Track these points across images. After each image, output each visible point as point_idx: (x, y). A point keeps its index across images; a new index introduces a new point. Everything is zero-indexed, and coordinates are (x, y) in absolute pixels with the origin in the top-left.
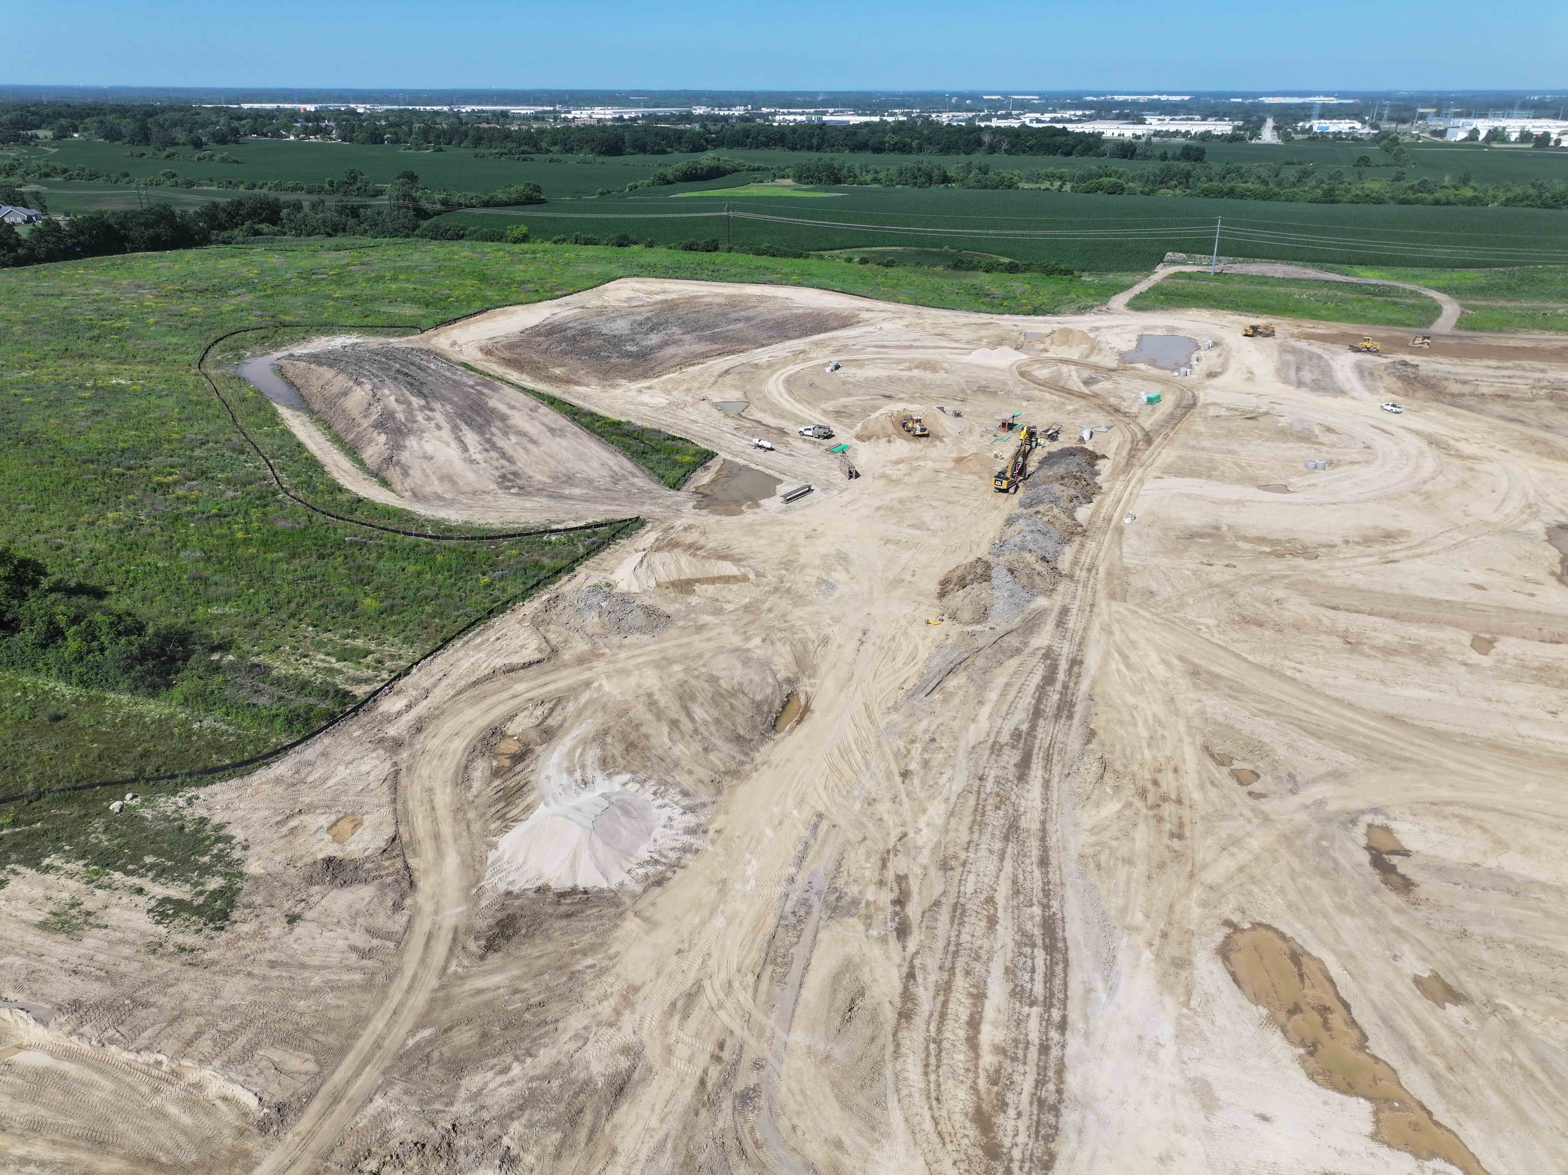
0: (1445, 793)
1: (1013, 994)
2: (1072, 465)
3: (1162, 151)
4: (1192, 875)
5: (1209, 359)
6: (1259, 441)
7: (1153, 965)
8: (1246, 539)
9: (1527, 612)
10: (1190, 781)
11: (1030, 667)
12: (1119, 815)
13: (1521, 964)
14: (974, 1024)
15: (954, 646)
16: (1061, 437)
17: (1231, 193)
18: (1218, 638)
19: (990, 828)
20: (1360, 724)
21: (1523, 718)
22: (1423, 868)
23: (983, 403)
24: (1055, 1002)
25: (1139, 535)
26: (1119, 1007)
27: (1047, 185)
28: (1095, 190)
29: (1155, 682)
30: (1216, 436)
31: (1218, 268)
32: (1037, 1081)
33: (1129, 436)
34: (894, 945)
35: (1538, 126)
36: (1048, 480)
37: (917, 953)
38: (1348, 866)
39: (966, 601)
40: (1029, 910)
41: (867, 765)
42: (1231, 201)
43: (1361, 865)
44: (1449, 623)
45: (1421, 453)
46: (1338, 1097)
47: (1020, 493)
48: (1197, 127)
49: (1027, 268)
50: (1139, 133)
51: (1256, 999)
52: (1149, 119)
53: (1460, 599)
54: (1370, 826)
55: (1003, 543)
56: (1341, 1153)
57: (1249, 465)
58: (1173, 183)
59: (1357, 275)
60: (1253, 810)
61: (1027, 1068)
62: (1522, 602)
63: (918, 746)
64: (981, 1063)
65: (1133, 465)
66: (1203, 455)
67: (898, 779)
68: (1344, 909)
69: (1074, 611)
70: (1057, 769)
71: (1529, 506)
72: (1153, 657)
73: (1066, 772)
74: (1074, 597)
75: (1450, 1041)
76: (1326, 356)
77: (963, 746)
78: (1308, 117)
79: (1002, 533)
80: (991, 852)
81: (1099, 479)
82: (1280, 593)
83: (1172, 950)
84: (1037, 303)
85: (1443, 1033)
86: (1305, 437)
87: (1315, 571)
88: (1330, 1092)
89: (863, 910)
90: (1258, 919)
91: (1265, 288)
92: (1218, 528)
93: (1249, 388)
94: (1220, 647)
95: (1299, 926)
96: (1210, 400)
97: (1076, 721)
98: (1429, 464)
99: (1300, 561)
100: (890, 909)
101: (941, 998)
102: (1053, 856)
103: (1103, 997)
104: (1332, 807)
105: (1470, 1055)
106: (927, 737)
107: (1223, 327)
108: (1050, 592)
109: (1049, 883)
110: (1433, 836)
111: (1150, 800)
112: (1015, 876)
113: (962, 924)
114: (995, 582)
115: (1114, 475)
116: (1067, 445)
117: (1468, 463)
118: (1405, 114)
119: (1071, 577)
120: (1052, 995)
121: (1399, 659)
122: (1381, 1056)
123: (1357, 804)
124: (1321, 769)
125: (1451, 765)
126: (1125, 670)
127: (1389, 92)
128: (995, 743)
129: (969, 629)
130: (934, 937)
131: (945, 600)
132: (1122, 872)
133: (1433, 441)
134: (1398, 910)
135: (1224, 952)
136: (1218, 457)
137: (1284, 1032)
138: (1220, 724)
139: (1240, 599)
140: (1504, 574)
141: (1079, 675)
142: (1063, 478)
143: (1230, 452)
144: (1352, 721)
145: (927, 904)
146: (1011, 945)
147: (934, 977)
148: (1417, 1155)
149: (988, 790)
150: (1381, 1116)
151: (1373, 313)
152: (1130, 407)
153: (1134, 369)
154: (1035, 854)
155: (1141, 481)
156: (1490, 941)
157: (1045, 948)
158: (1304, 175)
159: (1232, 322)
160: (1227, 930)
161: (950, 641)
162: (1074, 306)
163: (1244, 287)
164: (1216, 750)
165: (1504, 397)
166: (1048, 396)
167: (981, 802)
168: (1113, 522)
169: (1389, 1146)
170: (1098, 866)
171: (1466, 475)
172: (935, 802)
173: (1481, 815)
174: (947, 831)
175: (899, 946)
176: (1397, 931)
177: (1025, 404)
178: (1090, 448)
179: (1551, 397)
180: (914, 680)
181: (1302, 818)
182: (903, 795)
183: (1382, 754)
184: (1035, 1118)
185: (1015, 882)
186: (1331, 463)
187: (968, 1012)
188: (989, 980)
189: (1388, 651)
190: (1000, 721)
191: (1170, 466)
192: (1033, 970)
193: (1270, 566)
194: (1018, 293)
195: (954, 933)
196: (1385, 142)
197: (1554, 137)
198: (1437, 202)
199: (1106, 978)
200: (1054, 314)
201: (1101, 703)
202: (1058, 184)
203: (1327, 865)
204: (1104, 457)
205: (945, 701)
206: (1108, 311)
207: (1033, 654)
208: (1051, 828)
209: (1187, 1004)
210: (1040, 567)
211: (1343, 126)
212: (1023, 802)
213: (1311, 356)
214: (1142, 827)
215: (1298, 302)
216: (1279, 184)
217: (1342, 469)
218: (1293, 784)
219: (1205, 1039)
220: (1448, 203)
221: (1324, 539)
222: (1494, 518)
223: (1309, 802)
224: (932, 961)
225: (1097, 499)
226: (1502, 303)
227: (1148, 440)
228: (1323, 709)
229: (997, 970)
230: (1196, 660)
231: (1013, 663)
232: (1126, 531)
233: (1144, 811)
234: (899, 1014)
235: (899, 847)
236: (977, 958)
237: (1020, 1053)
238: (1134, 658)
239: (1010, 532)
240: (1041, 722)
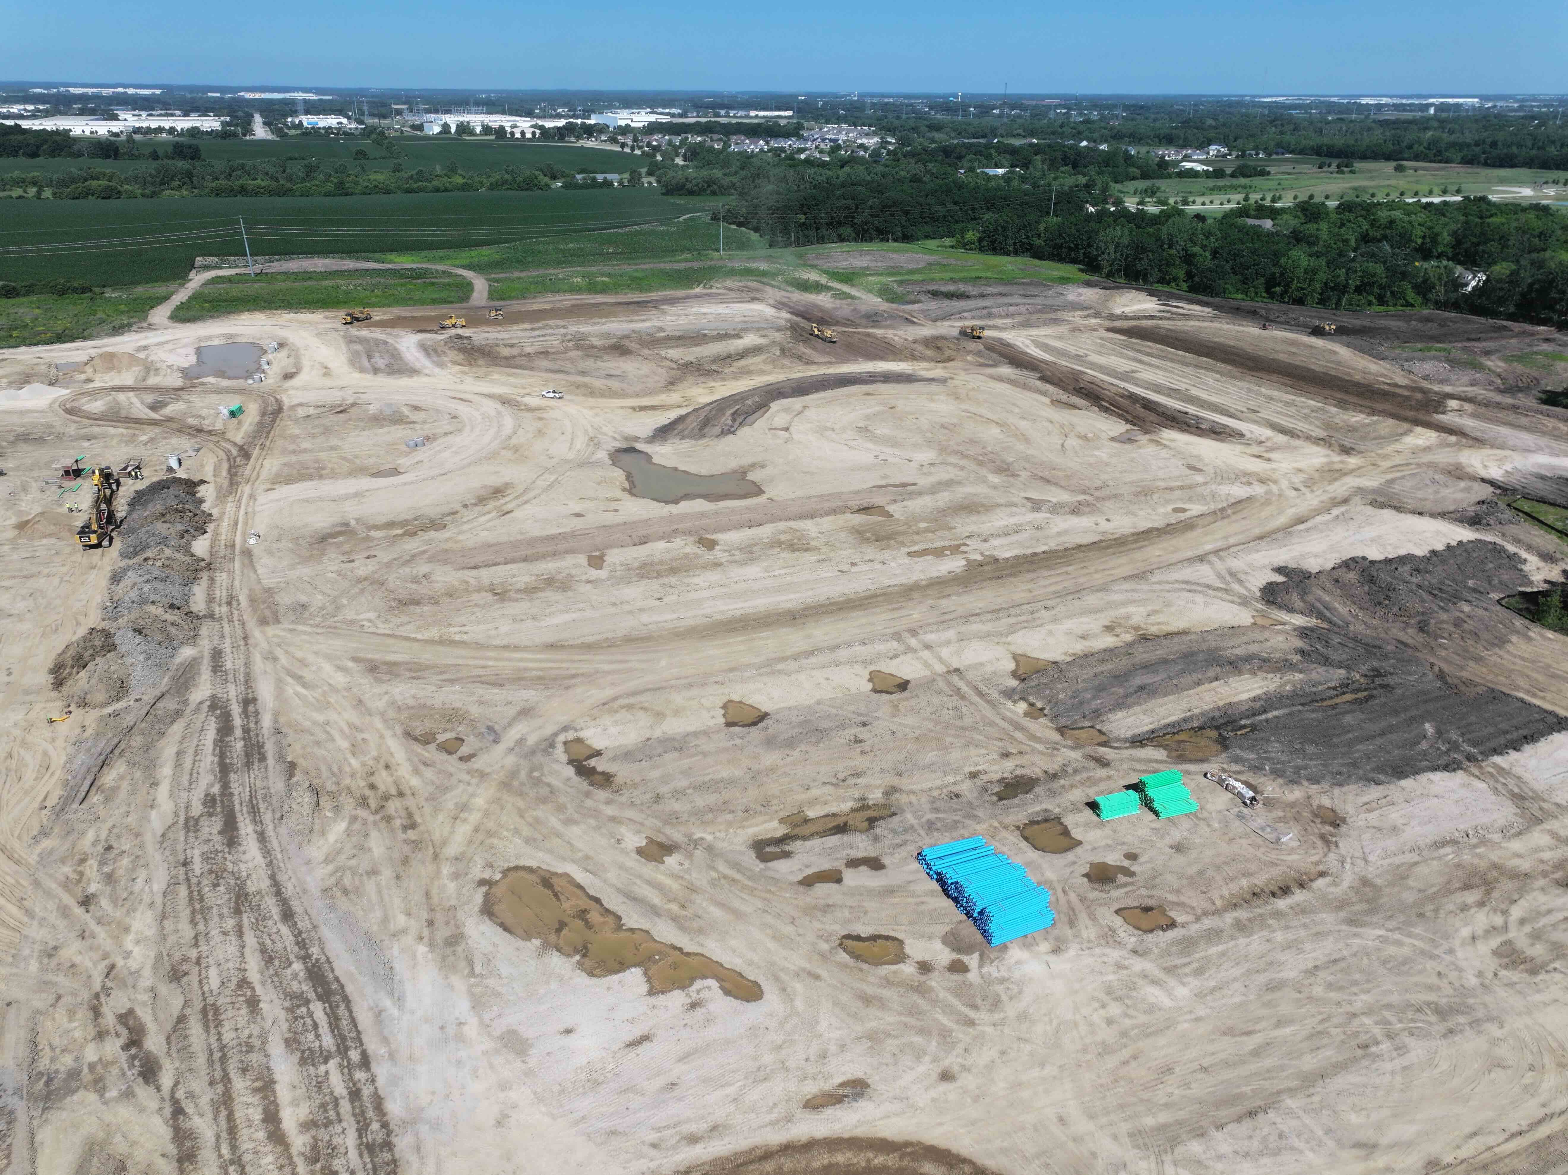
0: (609, 693)
1: (303, 1062)
2: (170, 498)
3: (150, 150)
4: (436, 856)
5: (279, 362)
6: (357, 432)
7: (430, 956)
8: (376, 527)
9: (618, 525)
10: (404, 771)
11: (198, 725)
12: (348, 833)
13: (700, 801)
14: (271, 1117)
15: (98, 735)
16: (145, 472)
17: (243, 191)
18: (383, 628)
19: (215, 910)
20: (531, 660)
21: (642, 610)
22: (614, 759)
23: (29, 454)
24: (349, 1043)
25: (270, 553)
26: (413, 1012)
27: (17, 192)
28: (87, 194)
29: (337, 691)
30: (313, 436)
31: (257, 268)
32: (359, 1130)
33: (222, 454)
34: (144, 1093)
35: (495, 120)
36: (146, 522)
37: (177, 1084)
38: (561, 785)
39: (93, 681)
40: (289, 971)
41: (30, 913)
42: (246, 199)
43: (569, 779)
44: (567, 552)
45: (499, 413)
46: (615, 978)
47: (117, 544)
48: (182, 123)
49: (29, 290)
50: (115, 130)
51: (527, 936)
52: (122, 115)
53: (568, 529)
54: (565, 743)
55: (117, 605)
56: (632, 1022)
57: (356, 457)
58: (176, 183)
59: (391, 262)
60: (468, 773)
61: (344, 1124)
62: (610, 518)
63: (93, 863)
64: (294, 1151)
65: (238, 484)
66: (306, 457)
67: (78, 911)
68: (568, 822)
69: (228, 650)
70: (267, 818)
71: (591, 439)
72: (328, 668)
73: (278, 815)
74: (223, 636)
75: (674, 885)
76: (390, 341)
77: (150, 840)
78: (294, 113)
79: (111, 593)
80: (225, 934)
81: (205, 507)
82: (424, 569)
83: (443, 932)
84: (59, 329)
85: (668, 882)
86: (397, 419)
87: (447, 540)
88: (609, 978)
89: (86, 1076)
90: (506, 866)
91: (310, 283)
92: (347, 525)
93: (328, 382)
94: (389, 635)
95: (540, 854)
96: (295, 401)
97: (271, 761)
98: (508, 422)
99: (432, 534)
100: (123, 1057)
101: (224, 1113)
102: (296, 906)
103: (395, 1012)
104: (532, 740)
105: (692, 889)
106: (100, 848)
107: (282, 327)
108: (193, 639)
109: (300, 933)
110: (613, 730)
111: (373, 804)
112: (262, 944)
113: (219, 1024)
114: (123, 649)
115: (221, 497)
116: (155, 479)
117: (538, 414)
118: (383, 110)
119: (211, 616)
120: (343, 1039)
121: (540, 594)
122: (635, 926)
123: (549, 730)
124: (512, 711)
125: (606, 667)
126: (303, 691)
127: (361, 89)
128: (187, 820)
129: (109, 710)
130: (192, 1056)
131: (65, 689)
132: (370, 886)
133: (505, 401)
134: (608, 802)
135: (488, 910)
136: (323, 455)
137: (559, 950)
138: (412, 708)
139: (391, 585)
140: (592, 499)
141: (257, 713)
142: (163, 515)
143: (333, 448)
144: (521, 660)
145: (169, 1027)
146: (282, 1015)
147: (206, 1097)
148: (683, 988)
149: (198, 872)
150: (650, 973)
151: (417, 295)
152: (213, 424)
153: (203, 384)
154: (275, 912)
155: (252, 497)
156: (677, 794)
157: (320, 998)
158: (310, 171)
159: (291, 321)
160: (484, 889)
161: (89, 732)
162: (107, 327)
163: (289, 284)
164: (417, 732)
165: (545, 353)
166: (112, 431)
167: (195, 888)
168: (238, 547)
169: (663, 993)
170: (346, 892)
171: (539, 424)
172: (138, 914)
173: (639, 698)
174: (164, 938)
175: (152, 1090)
176: (613, 819)
177: (86, 444)
178: (184, 476)
179: (577, 348)
180: (58, 792)
181: (511, 760)
182: (93, 925)
183: (555, 679)
184: (369, 1166)
185: (263, 951)
186: (428, 438)
187: (260, 1109)
188: (272, 1064)
189: (530, 591)
190: (184, 795)
191: (278, 475)
192: (316, 1026)
193: (407, 547)
194: (27, 320)
195: (213, 1039)
196: (374, 136)
197: (508, 129)
198: (437, 190)
199: (391, 993)
200: (85, 338)
201: (291, 732)
202: (32, 191)
203: (544, 791)
204: (202, 482)
205: (107, 800)
206: (151, 327)
207: (197, 709)
208: (282, 877)
209: (472, 973)
210: (170, 616)
211: (331, 121)
212: (242, 866)
213: (377, 342)
214: (374, 834)
215: (347, 293)
216: (290, 179)
217: (441, 441)
218: (494, 734)
219: (498, 995)
220: (446, 190)
221: (446, 509)
222: (571, 456)
223: (512, 745)
224: (198, 1084)
225: (210, 527)
226: (516, 274)
227: (246, 454)
228: (496, 659)
229: (276, 1048)
230: (370, 656)
231: (178, 728)
232: (256, 552)
233: (371, 818)
234: (178, 1161)
235: (109, 984)
236: (250, 1048)
237: (332, 1114)
238: (308, 675)
239: (120, 589)
240: (233, 776)
